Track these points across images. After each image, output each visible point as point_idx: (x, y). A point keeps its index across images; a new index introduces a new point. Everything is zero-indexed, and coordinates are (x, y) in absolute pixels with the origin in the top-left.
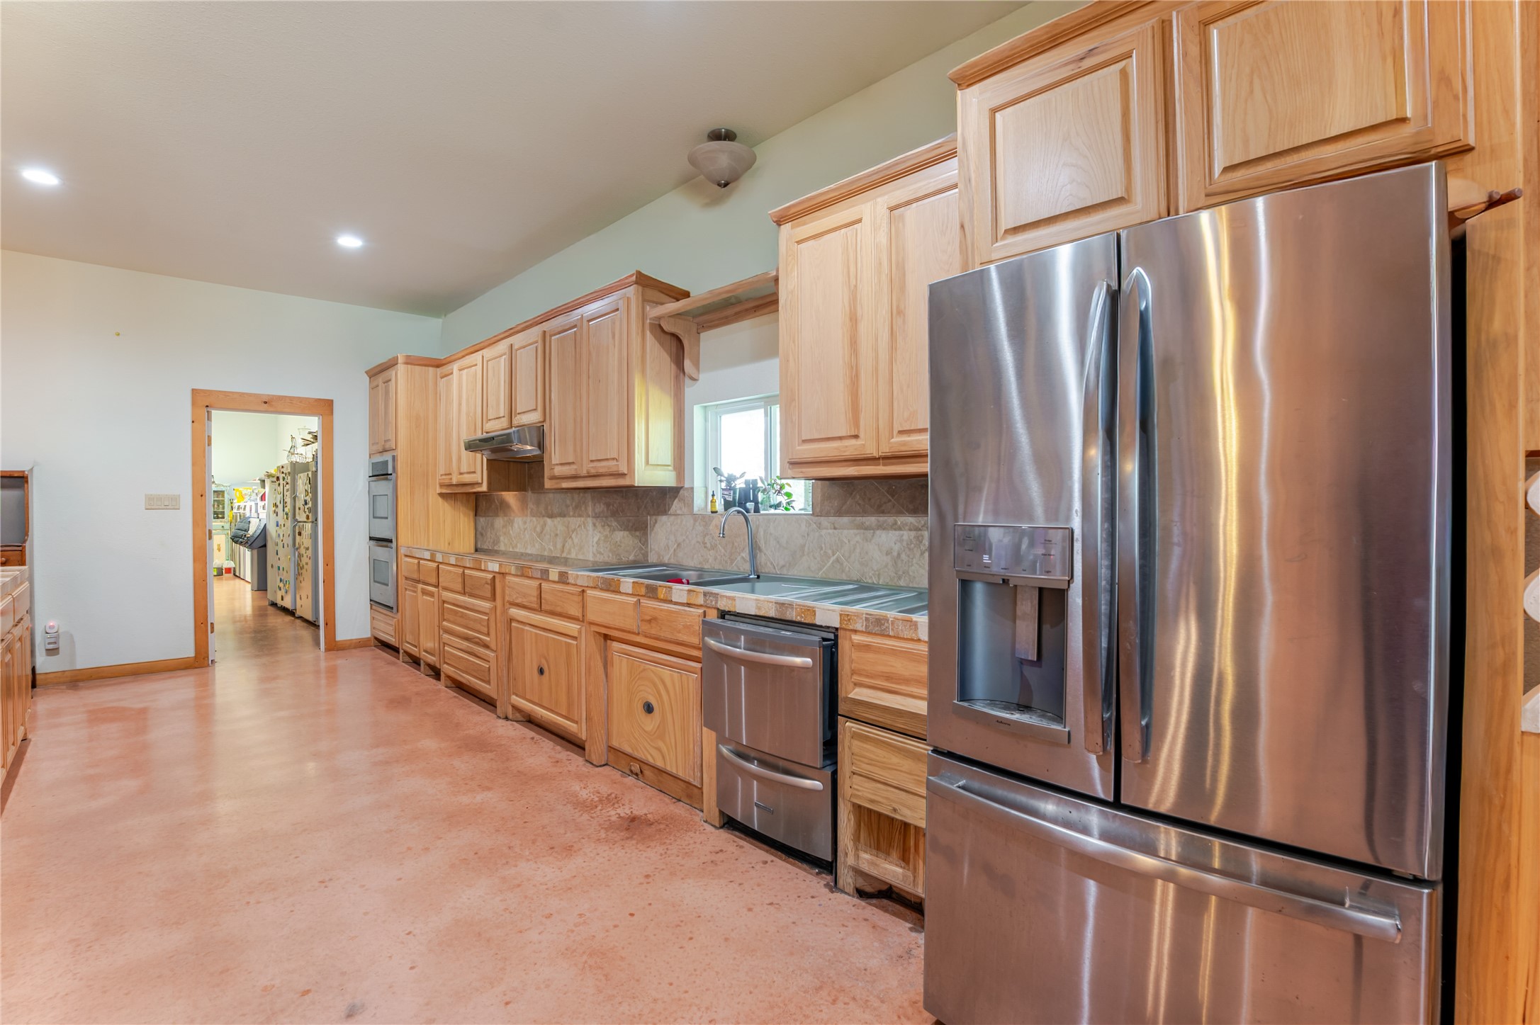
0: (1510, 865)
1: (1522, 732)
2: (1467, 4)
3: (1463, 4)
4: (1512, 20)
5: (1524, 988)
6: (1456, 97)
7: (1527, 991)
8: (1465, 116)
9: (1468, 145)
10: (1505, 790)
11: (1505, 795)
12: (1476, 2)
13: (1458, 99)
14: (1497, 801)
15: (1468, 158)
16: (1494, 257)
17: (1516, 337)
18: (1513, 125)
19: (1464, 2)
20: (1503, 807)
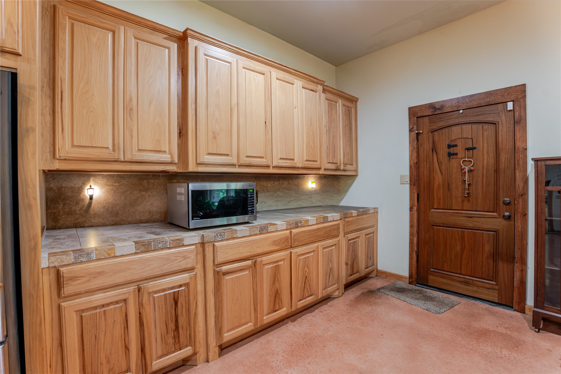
0: (41, 317)
1: (42, 268)
2: (20, 2)
3: (18, 2)
4: (36, 17)
5: (49, 355)
6: (15, 32)
7: (50, 356)
8: (18, 41)
9: (19, 53)
10: (38, 291)
11: (38, 292)
12: (23, 1)
13: (16, 34)
14: (35, 296)
15: (19, 57)
16: (28, 98)
17: (35, 129)
18: (35, 54)
19: (19, 1)
20: (37, 297)
